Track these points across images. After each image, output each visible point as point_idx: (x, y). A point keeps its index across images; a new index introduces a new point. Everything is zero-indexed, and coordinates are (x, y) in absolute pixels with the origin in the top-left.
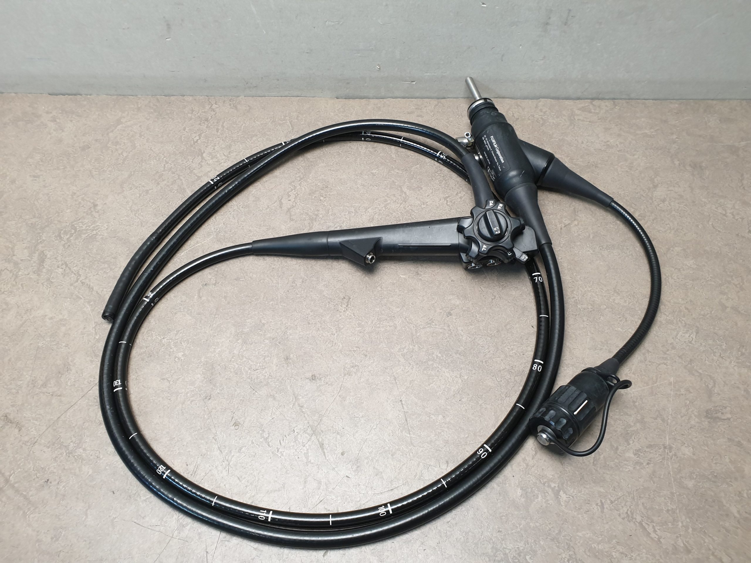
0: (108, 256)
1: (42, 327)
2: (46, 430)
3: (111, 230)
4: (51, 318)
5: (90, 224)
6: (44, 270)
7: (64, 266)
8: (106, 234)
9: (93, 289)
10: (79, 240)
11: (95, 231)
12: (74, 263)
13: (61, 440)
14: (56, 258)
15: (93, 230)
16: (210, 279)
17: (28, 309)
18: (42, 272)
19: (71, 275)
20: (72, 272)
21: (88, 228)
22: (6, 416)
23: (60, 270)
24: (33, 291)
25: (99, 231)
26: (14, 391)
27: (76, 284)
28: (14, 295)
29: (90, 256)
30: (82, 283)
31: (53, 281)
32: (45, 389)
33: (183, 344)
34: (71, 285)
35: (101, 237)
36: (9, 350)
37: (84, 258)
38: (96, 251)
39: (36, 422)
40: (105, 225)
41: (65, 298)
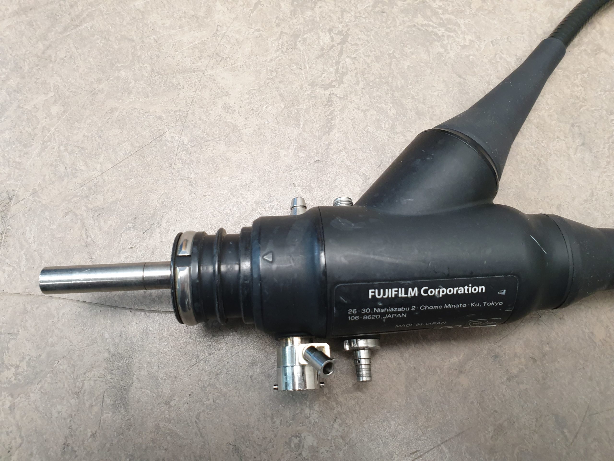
0: (413, 97)
1: (201, 107)
2: (19, 294)
3: (468, 57)
4: (227, 108)
5: (450, 9)
6: (309, 13)
7: (338, 39)
8: (452, 55)
9: (331, 129)
10: (406, 19)
11: (443, 30)
12: (356, 51)
13: (13, 342)
14: (343, 11)
15: (441, 25)
16: (516, 355)
17: (222, 54)
18: (302, 13)
19: (332, 66)
20: (338, 63)
21: (440, 12)
22: (10, 199)
23: (326, 39)
24: (258, 30)
25: (449, 36)
26: (62, 169)
27: (319, 91)
28: (232, 8)
29: (390, 64)
30: (330, 100)
31: (299, 45)
32: (92, 222)
33: (336, 426)
34: (313, 84)
35: (442, 50)
36: (130, 93)
37: (377, 59)
38: (409, 67)
39: (24, 262)
40: (469, 37)
41: (281, 96)
